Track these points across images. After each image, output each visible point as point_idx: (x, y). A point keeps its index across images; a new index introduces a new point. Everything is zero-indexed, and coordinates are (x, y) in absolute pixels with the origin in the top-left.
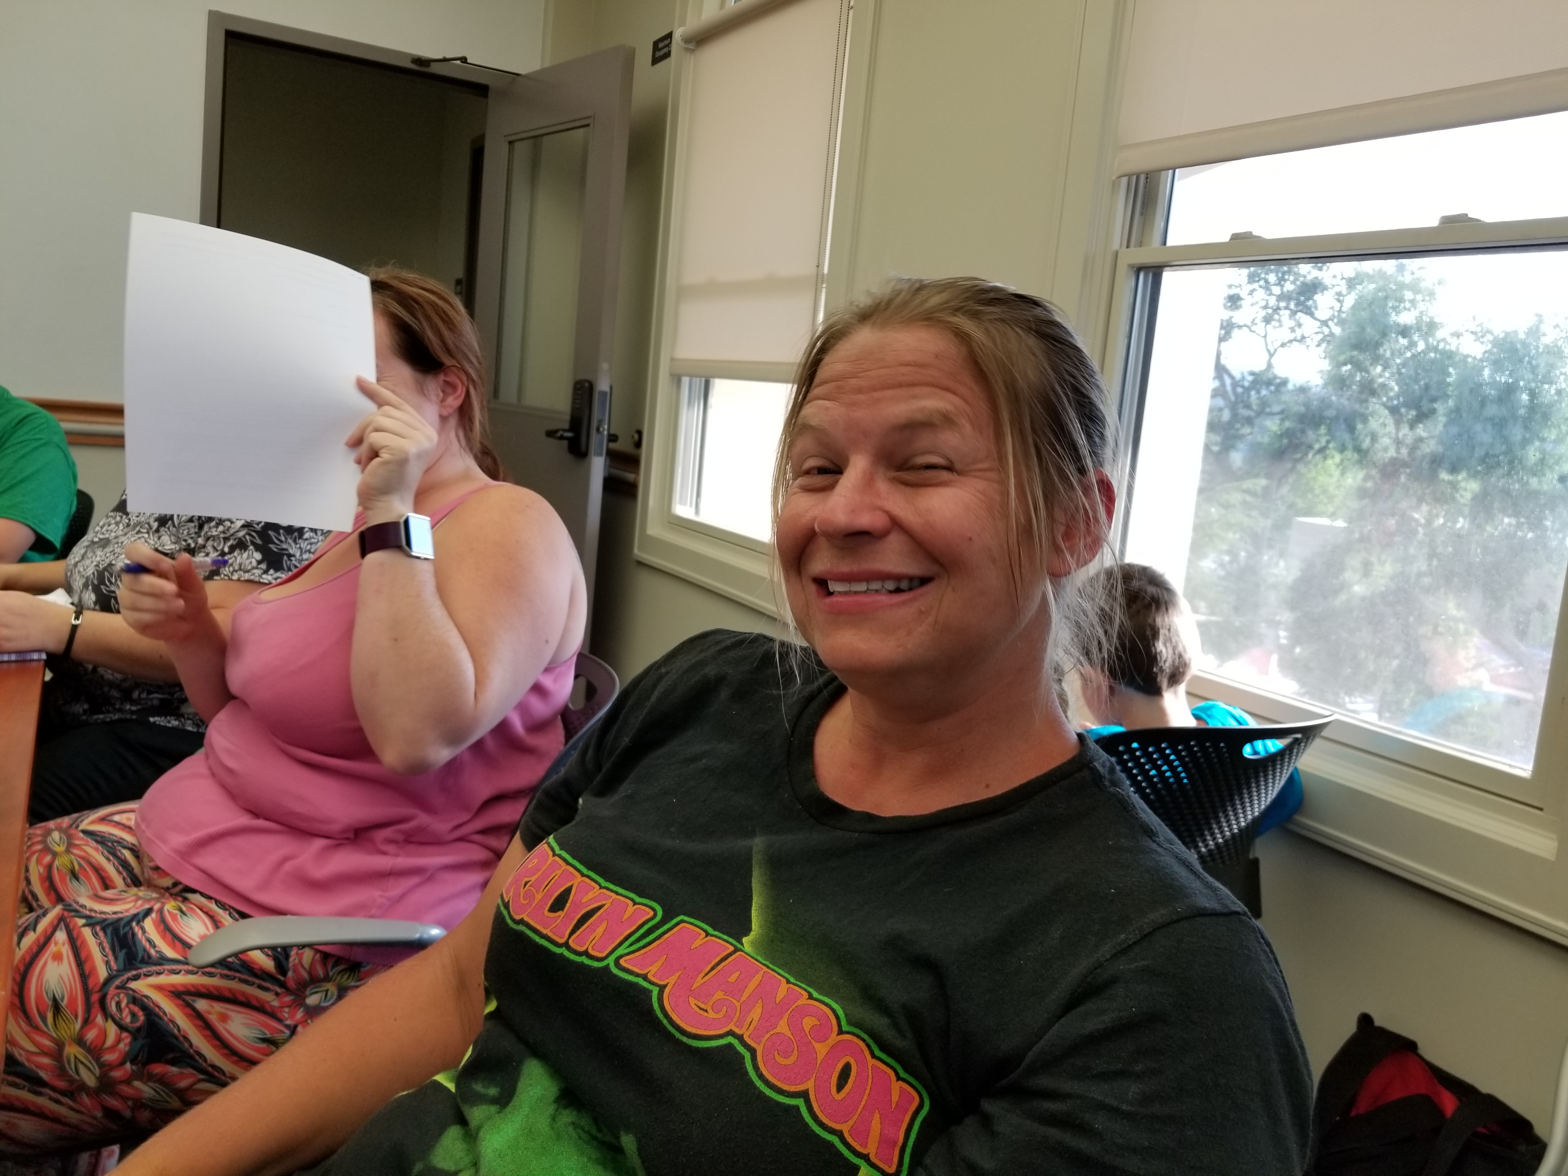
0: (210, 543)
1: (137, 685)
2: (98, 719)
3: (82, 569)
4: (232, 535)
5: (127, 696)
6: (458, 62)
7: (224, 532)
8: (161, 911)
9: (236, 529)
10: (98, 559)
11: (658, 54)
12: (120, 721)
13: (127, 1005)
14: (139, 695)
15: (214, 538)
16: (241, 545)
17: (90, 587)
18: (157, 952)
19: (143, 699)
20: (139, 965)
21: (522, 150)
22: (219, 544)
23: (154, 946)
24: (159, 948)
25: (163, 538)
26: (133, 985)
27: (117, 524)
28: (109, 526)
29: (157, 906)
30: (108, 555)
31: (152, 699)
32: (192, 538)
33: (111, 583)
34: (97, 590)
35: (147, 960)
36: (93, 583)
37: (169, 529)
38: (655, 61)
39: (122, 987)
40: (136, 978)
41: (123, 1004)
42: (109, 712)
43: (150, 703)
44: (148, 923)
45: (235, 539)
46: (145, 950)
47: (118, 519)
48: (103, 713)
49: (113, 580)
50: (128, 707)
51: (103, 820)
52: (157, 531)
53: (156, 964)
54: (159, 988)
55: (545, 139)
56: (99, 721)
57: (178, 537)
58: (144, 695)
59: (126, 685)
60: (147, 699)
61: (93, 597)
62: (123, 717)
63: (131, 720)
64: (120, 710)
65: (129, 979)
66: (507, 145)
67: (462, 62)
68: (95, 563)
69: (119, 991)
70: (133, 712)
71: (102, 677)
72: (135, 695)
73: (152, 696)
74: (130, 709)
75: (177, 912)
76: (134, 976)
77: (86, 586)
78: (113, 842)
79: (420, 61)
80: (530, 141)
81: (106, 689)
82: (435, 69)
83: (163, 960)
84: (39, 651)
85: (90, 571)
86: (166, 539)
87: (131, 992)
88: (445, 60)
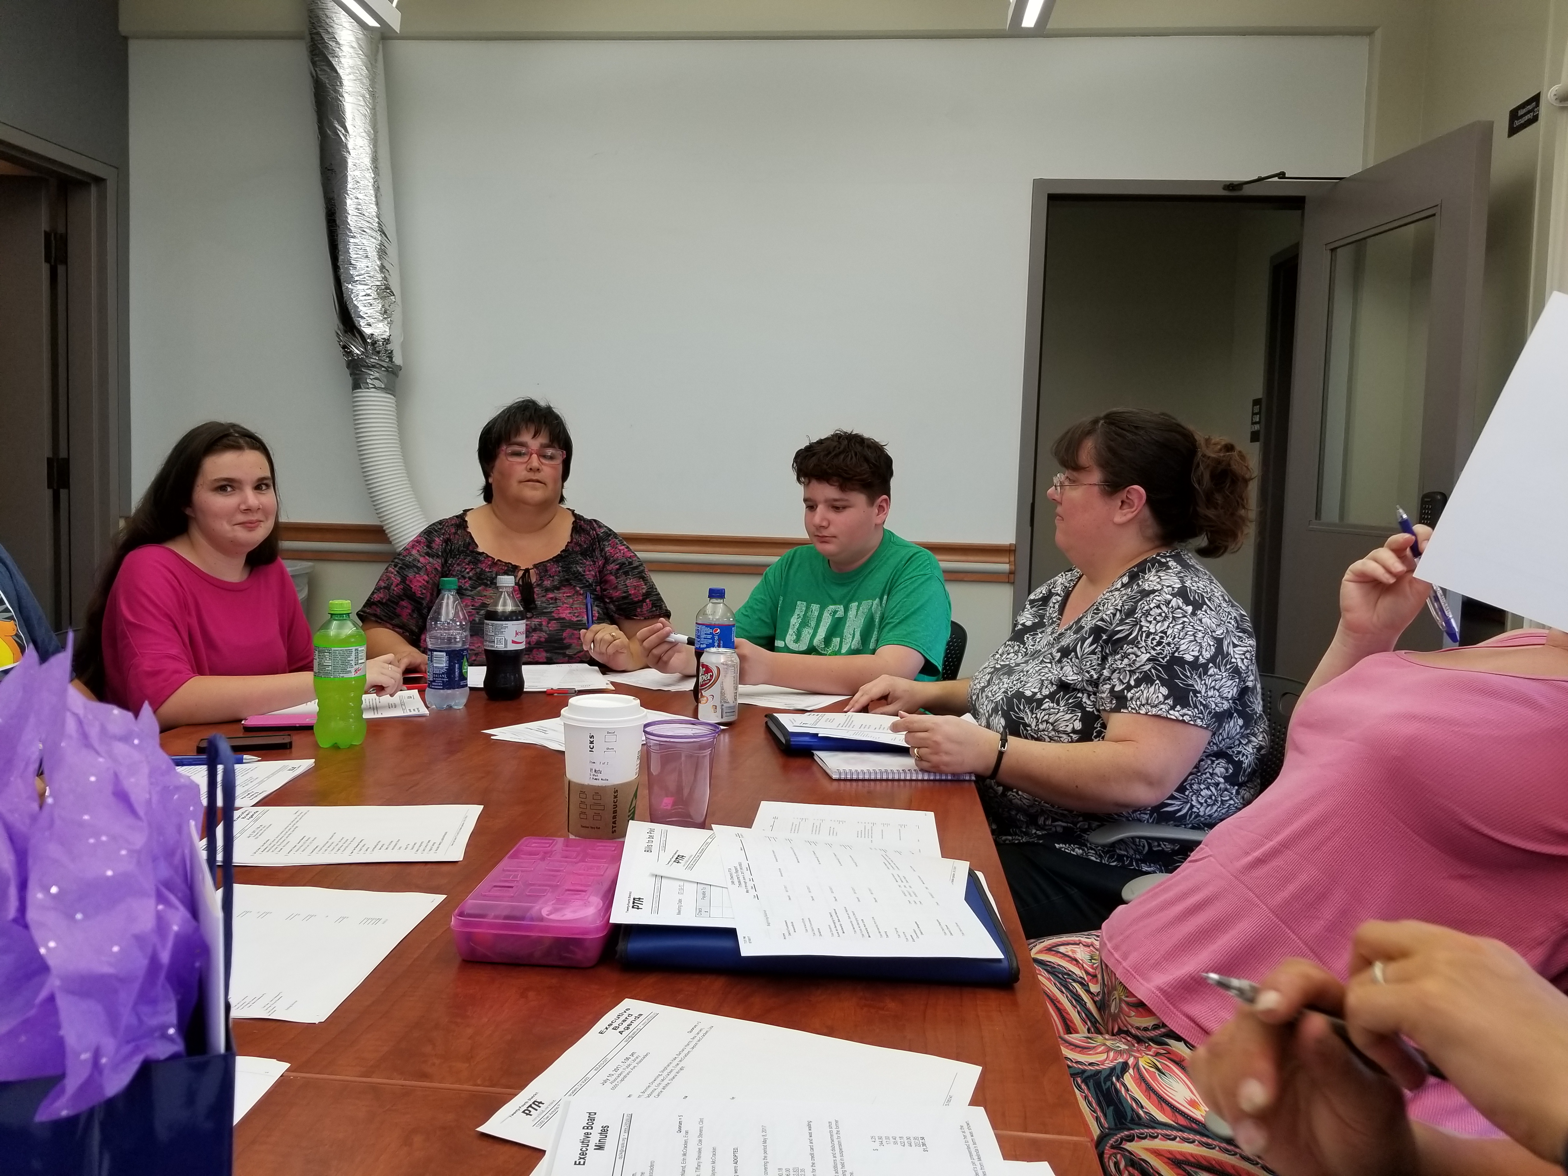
0: (1116, 675)
1: (1043, 812)
2: (1006, 840)
3: (990, 695)
4: (1138, 668)
5: (1033, 820)
6: (1276, 179)
7: (1130, 665)
8: (1136, 1067)
9: (1142, 663)
10: (1006, 686)
11: (1517, 123)
12: (1027, 843)
13: (1126, 1166)
14: (1044, 822)
15: (1120, 671)
16: (1147, 679)
17: (1000, 712)
18: (1146, 1113)
19: (1049, 825)
20: (1130, 1125)
21: (1344, 255)
22: (1125, 678)
23: (1142, 1107)
24: (1146, 1109)
25: (1065, 668)
26: (1128, 1146)
27: (1016, 653)
28: (1008, 654)
29: (1131, 1061)
30: (1015, 682)
31: (1055, 826)
32: (1094, 669)
33: (1019, 709)
34: (1006, 715)
35: (1137, 1121)
36: (1002, 708)
37: (1071, 659)
38: (1513, 131)
39: (1117, 1147)
40: (1131, 1139)
41: (1122, 1165)
42: (1016, 834)
43: (1054, 829)
44: (1128, 1079)
45: (1141, 673)
46: (1133, 1110)
47: (1016, 648)
48: (1010, 835)
49: (1022, 708)
50: (1034, 831)
51: (1050, 950)
52: (1060, 661)
53: (1148, 1127)
54: (1157, 1153)
55: (1369, 241)
56: (1007, 842)
57: (1081, 669)
58: (1049, 822)
59: (1032, 811)
60: (1051, 825)
61: (1003, 721)
62: (1031, 840)
63: (1038, 844)
64: (1026, 834)
65: (1122, 1139)
66: (1329, 252)
67: (1279, 178)
68: (1003, 690)
69: (1115, 1151)
70: (1039, 837)
71: (1011, 801)
72: (1041, 821)
73: (1056, 823)
74: (1035, 833)
75: (1153, 1070)
76: (1127, 1136)
77: (995, 710)
78: (1063, 974)
79: (1232, 186)
80: (1353, 246)
81: (1013, 813)
82: (1247, 191)
83: (1154, 1123)
84: (970, 773)
85: (999, 697)
86: (1068, 669)
87: (1127, 1153)
88: (1260, 179)
